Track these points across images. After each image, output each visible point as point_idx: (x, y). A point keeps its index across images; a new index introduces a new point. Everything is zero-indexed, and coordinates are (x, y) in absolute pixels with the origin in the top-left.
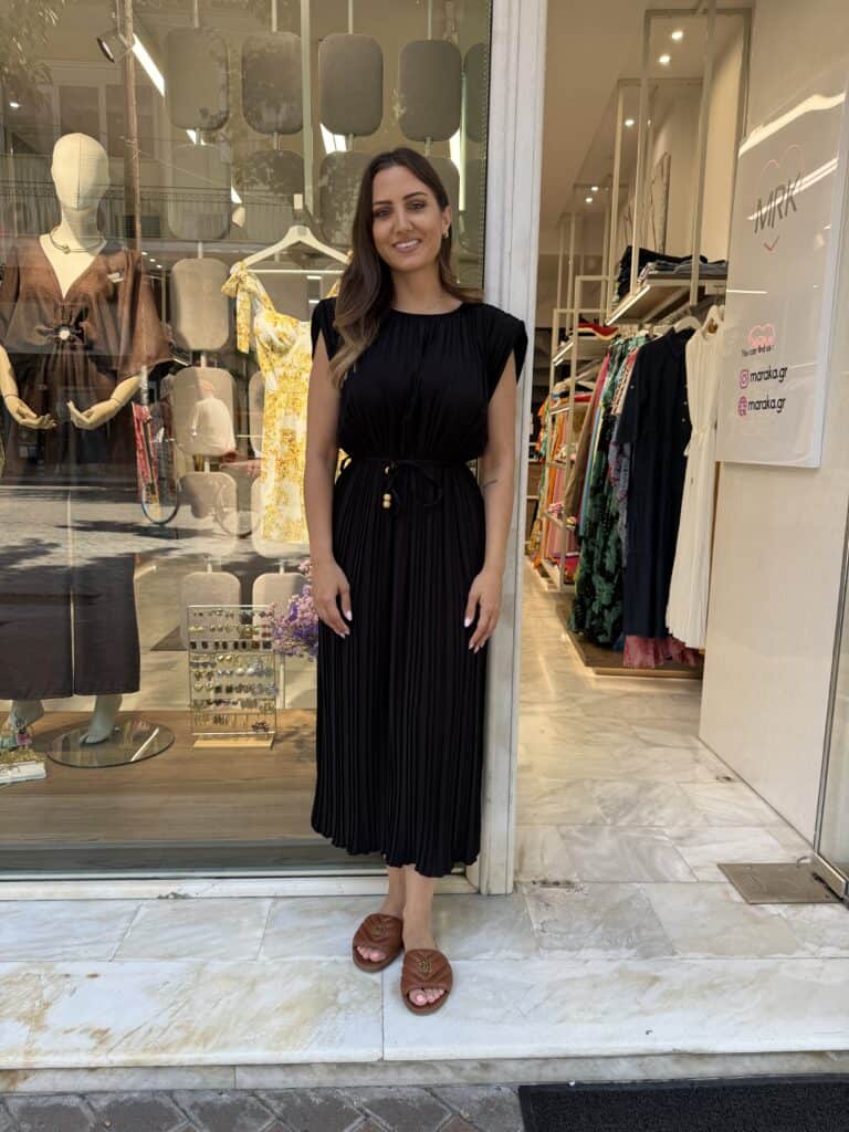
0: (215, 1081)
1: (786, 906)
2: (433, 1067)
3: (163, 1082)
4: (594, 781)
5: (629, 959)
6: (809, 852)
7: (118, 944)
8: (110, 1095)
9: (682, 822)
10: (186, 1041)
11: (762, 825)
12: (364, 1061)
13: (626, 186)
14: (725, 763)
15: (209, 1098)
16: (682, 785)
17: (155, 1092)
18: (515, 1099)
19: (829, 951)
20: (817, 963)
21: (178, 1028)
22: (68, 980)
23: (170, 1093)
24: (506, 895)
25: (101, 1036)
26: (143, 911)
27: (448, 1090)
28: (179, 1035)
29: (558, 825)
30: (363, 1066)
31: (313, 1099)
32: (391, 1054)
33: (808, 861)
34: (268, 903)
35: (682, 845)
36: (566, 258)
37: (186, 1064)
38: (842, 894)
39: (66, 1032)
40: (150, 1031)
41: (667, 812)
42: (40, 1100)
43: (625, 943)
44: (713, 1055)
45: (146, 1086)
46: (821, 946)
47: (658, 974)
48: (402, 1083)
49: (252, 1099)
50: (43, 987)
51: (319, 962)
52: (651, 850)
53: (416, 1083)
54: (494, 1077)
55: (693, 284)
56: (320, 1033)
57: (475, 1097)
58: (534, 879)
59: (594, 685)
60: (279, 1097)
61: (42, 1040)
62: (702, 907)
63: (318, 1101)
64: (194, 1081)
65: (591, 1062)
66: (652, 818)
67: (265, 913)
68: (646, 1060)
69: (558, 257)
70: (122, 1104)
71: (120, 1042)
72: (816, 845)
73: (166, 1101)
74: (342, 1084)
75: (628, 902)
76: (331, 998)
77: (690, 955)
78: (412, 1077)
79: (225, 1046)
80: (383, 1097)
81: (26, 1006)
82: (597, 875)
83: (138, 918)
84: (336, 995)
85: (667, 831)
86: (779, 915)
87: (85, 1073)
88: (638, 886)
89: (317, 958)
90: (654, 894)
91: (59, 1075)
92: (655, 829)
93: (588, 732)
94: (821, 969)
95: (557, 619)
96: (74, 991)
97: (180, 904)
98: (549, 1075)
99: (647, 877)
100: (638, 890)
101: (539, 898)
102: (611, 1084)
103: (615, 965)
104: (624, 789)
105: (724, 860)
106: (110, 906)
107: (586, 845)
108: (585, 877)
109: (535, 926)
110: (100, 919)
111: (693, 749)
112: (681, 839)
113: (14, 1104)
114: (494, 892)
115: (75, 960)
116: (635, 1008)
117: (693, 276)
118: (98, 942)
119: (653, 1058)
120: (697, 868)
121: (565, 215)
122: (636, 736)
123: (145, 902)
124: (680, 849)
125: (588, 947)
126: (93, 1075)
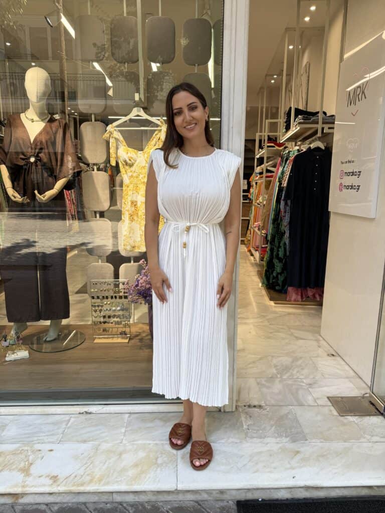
0: (104, 498)
1: (357, 417)
2: (199, 493)
3: (82, 499)
4: (273, 357)
5: (286, 443)
6: (368, 391)
7: (62, 435)
8: (59, 504)
9: (312, 377)
10: (91, 481)
11: (347, 378)
12: (169, 490)
13: (289, 75)
14: (331, 347)
15: (101, 506)
16: (312, 358)
17: (78, 503)
18: (235, 507)
19: (375, 439)
20: (370, 444)
21: (88, 475)
22: (41, 452)
23: (85, 504)
24: (232, 412)
25: (55, 478)
26: (72, 420)
27: (206, 502)
28: (88, 478)
29: (256, 378)
30: (168, 492)
31: (146, 506)
32: (181, 487)
33: (368, 395)
34: (127, 415)
35: (310, 388)
36: (262, 108)
37: (92, 491)
38: (382, 411)
39: (40, 477)
40: (76, 476)
41: (305, 371)
42: (29, 507)
43: (284, 435)
44: (322, 488)
45: (74, 500)
46: (372, 436)
47: (299, 450)
48: (185, 499)
49: (121, 506)
50: (29, 456)
51: (149, 444)
52: (297, 390)
53: (191, 499)
54: (226, 497)
55: (319, 126)
56: (149, 477)
57: (218, 506)
58: (244, 404)
59: (274, 309)
60: (132, 506)
61: (29, 481)
62: (319, 418)
63: (149, 507)
64: (95, 498)
65: (268, 491)
66: (298, 374)
67: (126, 421)
68: (293, 490)
69: (258, 107)
70: (64, 508)
71: (63, 482)
72: (371, 388)
73: (83, 507)
74: (160, 500)
75: (286, 415)
76: (154, 461)
77: (314, 441)
78: (190, 497)
79: (108, 483)
80: (177, 506)
81: (22, 465)
82: (273, 402)
83: (70, 423)
84: (157, 459)
85: (304, 381)
86: (354, 421)
87: (48, 495)
88: (291, 407)
89: (148, 442)
90: (298, 410)
91: (37, 496)
92: (299, 380)
93: (271, 333)
94: (372, 447)
95: (257, 277)
96: (42, 458)
97: (89, 416)
98: (250, 496)
99: (295, 403)
100: (291, 409)
101: (247, 413)
102: (277, 500)
103: (280, 445)
104: (286, 360)
105: (329, 395)
106: (57, 418)
107: (268, 388)
108: (268, 403)
109: (245, 427)
110: (54, 424)
111: (318, 341)
112: (310, 384)
113: (18, 508)
114: (227, 410)
115: (43, 443)
116: (288, 466)
117: (319, 123)
118: (52, 435)
119: (296, 489)
120: (318, 398)
121: (262, 88)
122: (292, 334)
123: (73, 416)
124: (310, 389)
125: (268, 437)
126: (52, 496)
